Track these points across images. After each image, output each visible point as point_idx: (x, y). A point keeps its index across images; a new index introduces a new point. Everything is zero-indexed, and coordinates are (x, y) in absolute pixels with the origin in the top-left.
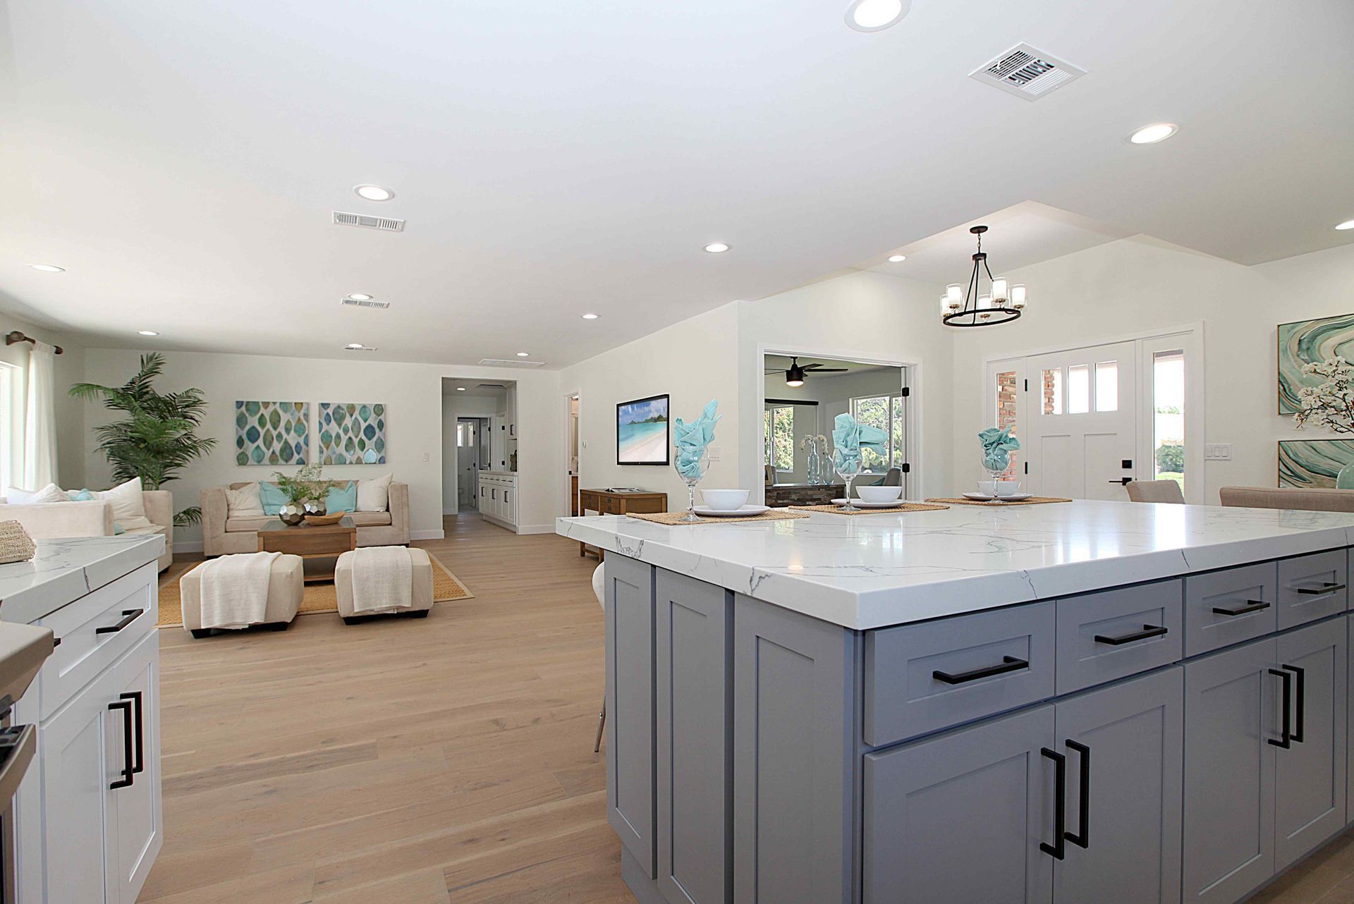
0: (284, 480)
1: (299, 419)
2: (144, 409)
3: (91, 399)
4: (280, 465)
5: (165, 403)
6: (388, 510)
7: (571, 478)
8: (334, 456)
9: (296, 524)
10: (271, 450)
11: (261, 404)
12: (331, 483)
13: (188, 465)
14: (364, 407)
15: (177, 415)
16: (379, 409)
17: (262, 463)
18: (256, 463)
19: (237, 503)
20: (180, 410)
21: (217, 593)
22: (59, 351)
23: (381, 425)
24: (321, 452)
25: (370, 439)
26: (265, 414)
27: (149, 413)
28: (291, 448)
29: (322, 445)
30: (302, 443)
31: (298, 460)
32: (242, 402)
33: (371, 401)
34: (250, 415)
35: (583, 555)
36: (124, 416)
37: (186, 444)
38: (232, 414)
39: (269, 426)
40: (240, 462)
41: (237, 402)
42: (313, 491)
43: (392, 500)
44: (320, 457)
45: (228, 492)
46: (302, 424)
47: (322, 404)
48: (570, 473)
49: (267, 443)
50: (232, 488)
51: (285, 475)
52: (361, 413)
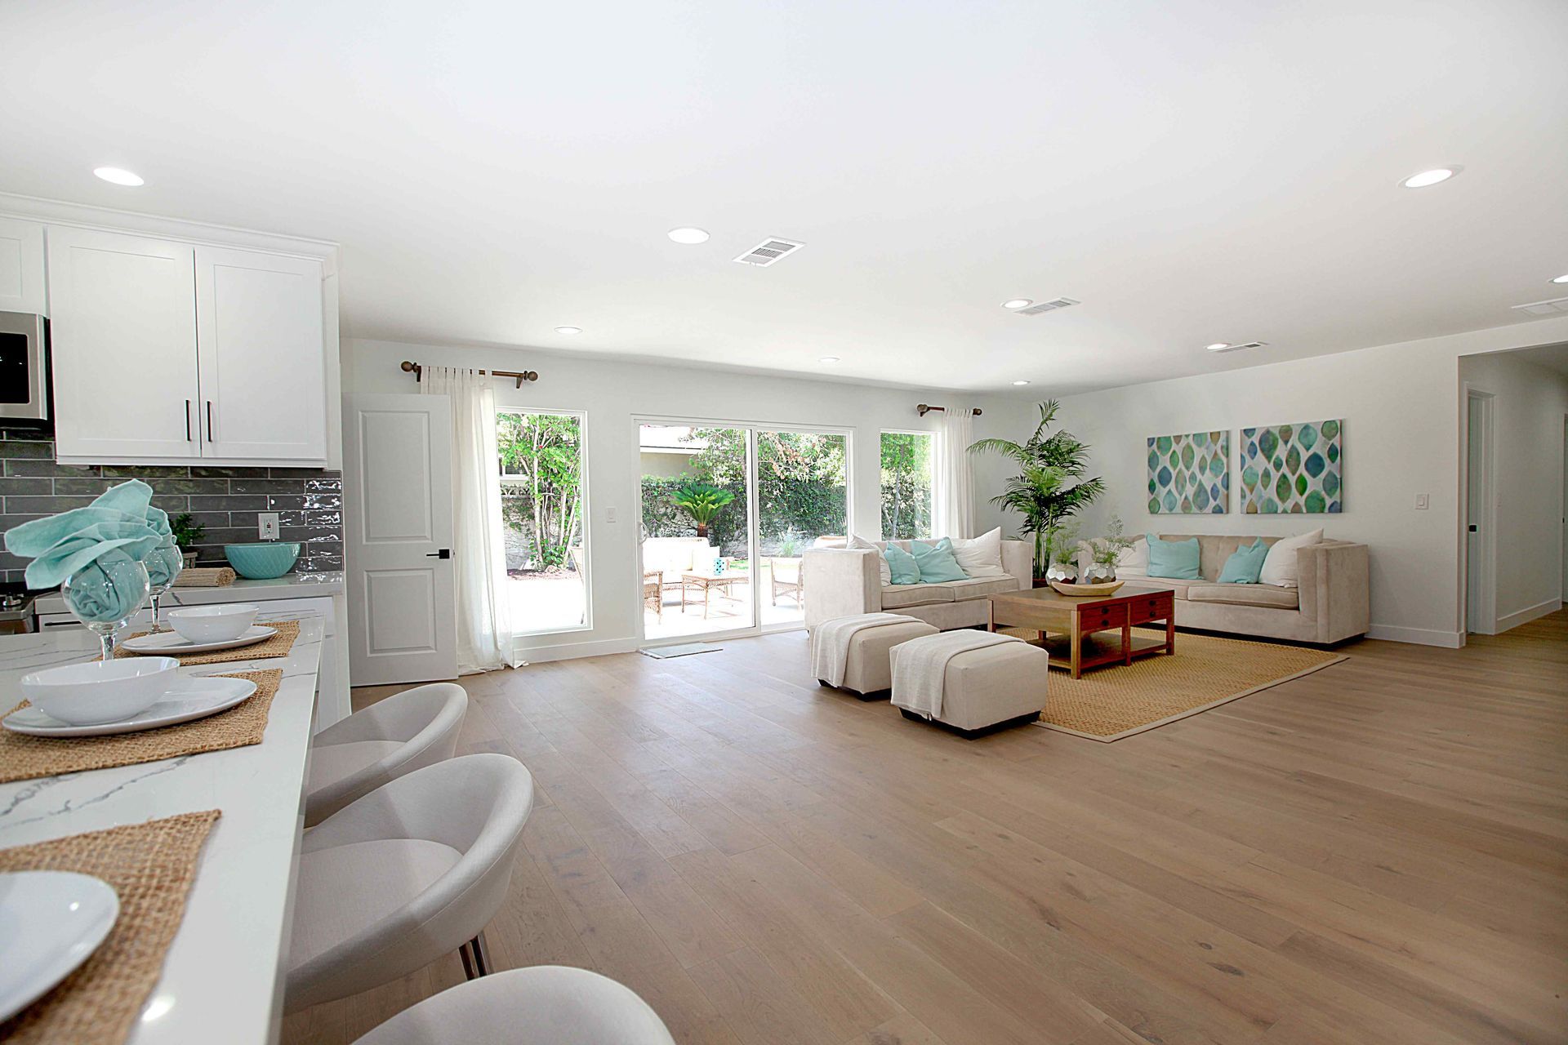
1: (1216, 454)
4: (1194, 514)
10: (1184, 495)
14: (1306, 427)
16: (1333, 429)
17: (1174, 511)
18: (1167, 512)
23: (1334, 453)
24: (1244, 496)
26: (1177, 451)
28: (1206, 492)
29: (1244, 487)
30: (1219, 486)
31: (1215, 508)
32: (1154, 439)
33: (1317, 416)
38: (1144, 454)
40: (1151, 510)
41: (1149, 439)
44: (1242, 504)
46: (1220, 460)
47: (1245, 430)
52: (1301, 437)
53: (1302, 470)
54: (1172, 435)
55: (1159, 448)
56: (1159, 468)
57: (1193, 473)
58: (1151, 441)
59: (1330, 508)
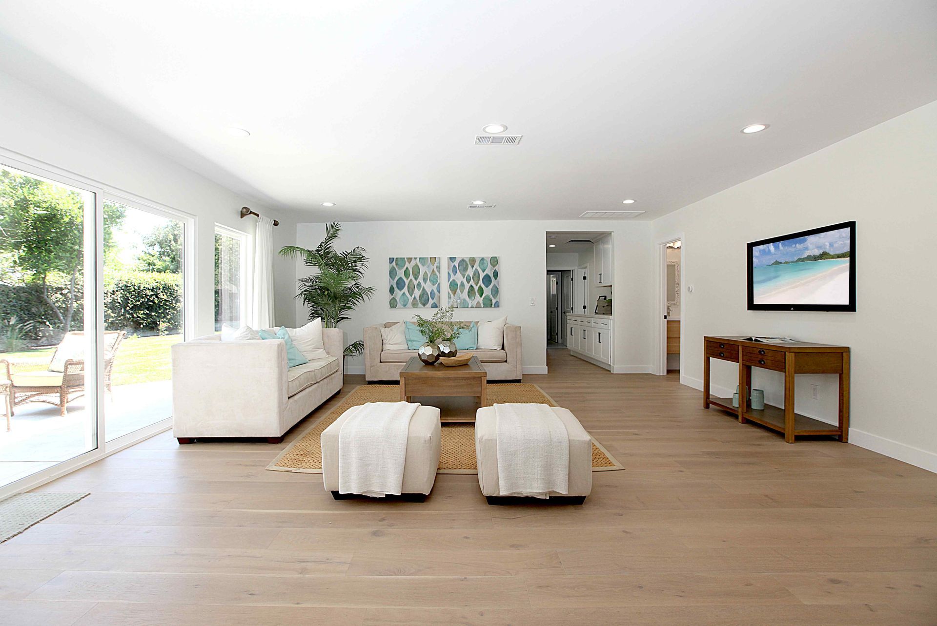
0: (422, 322)
1: (433, 270)
2: (328, 265)
3: (292, 258)
4: (420, 307)
5: (341, 260)
6: (503, 348)
7: (666, 322)
8: (459, 301)
9: (432, 364)
10: (413, 296)
11: (406, 260)
12: (461, 325)
13: (356, 308)
14: (483, 259)
15: (348, 268)
16: (495, 261)
17: (406, 307)
18: (403, 307)
19: (389, 338)
20: (350, 265)
21: (354, 455)
22: (276, 224)
23: (496, 275)
24: (450, 298)
25: (487, 287)
26: (409, 267)
27: (331, 268)
28: (427, 294)
29: (450, 292)
30: (435, 290)
31: (432, 304)
32: (393, 258)
33: (488, 255)
34: (399, 269)
35: (707, 406)
36: (315, 271)
37: (355, 291)
38: (387, 268)
39: (411, 277)
40: (392, 305)
41: (390, 258)
42: (446, 333)
43: (507, 340)
44: (449, 302)
45: (383, 330)
46: (436, 275)
47: (450, 258)
48: (665, 317)
49: (410, 291)
50: (386, 326)
51: (423, 318)
52: (480, 264)
53: (481, 283)
54: (405, 257)
55: (397, 264)
56: (397, 278)
57: (419, 282)
58: (392, 260)
59: (494, 305)
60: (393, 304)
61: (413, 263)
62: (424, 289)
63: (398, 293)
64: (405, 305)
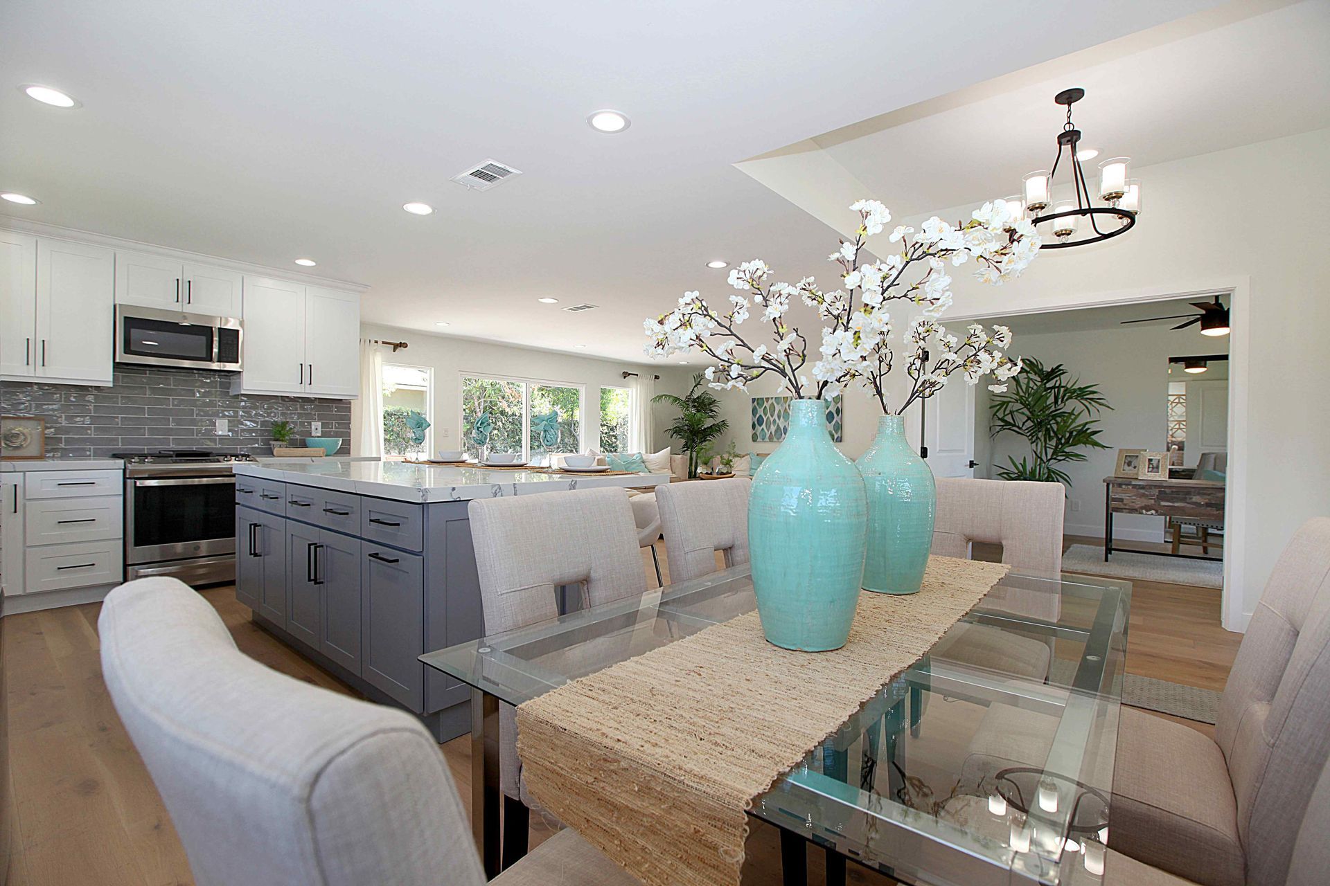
10: (770, 432)
11: (764, 400)
22: (657, 377)
26: (767, 406)
34: (759, 407)
38: (750, 407)
39: (769, 415)
41: (752, 399)
49: (768, 427)
54: (764, 397)
55: (758, 404)
56: (758, 416)
57: (775, 419)
58: (754, 400)
60: (754, 438)
61: (770, 402)
62: (778, 425)
63: (759, 429)
64: (763, 439)
